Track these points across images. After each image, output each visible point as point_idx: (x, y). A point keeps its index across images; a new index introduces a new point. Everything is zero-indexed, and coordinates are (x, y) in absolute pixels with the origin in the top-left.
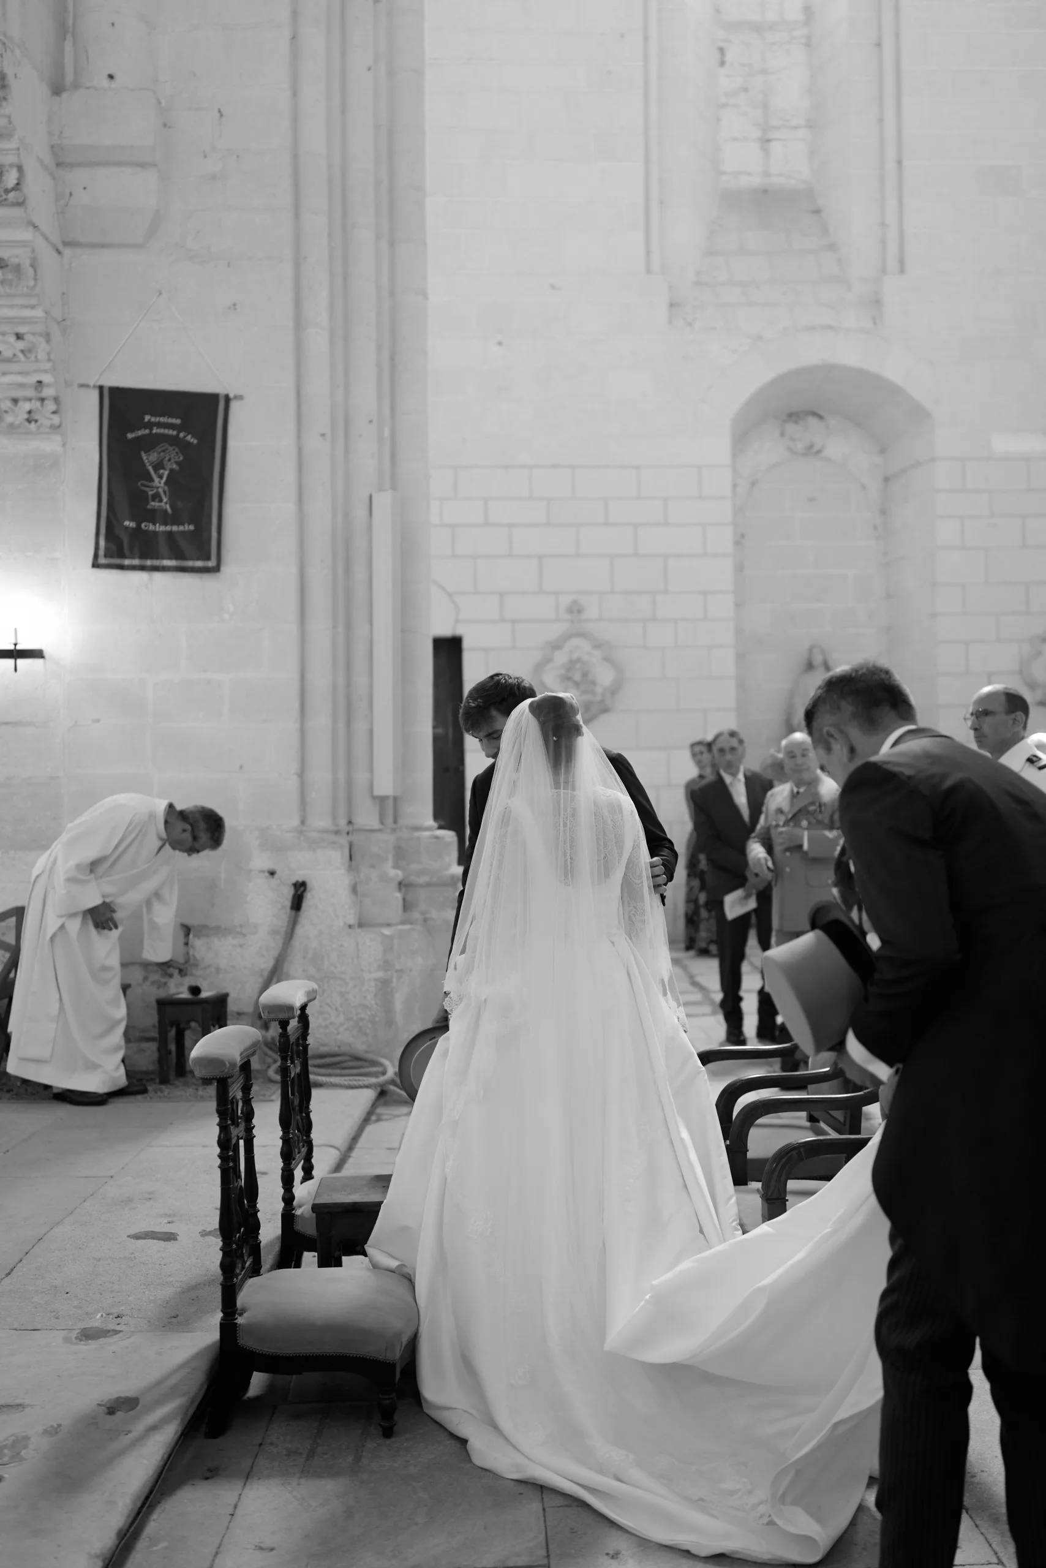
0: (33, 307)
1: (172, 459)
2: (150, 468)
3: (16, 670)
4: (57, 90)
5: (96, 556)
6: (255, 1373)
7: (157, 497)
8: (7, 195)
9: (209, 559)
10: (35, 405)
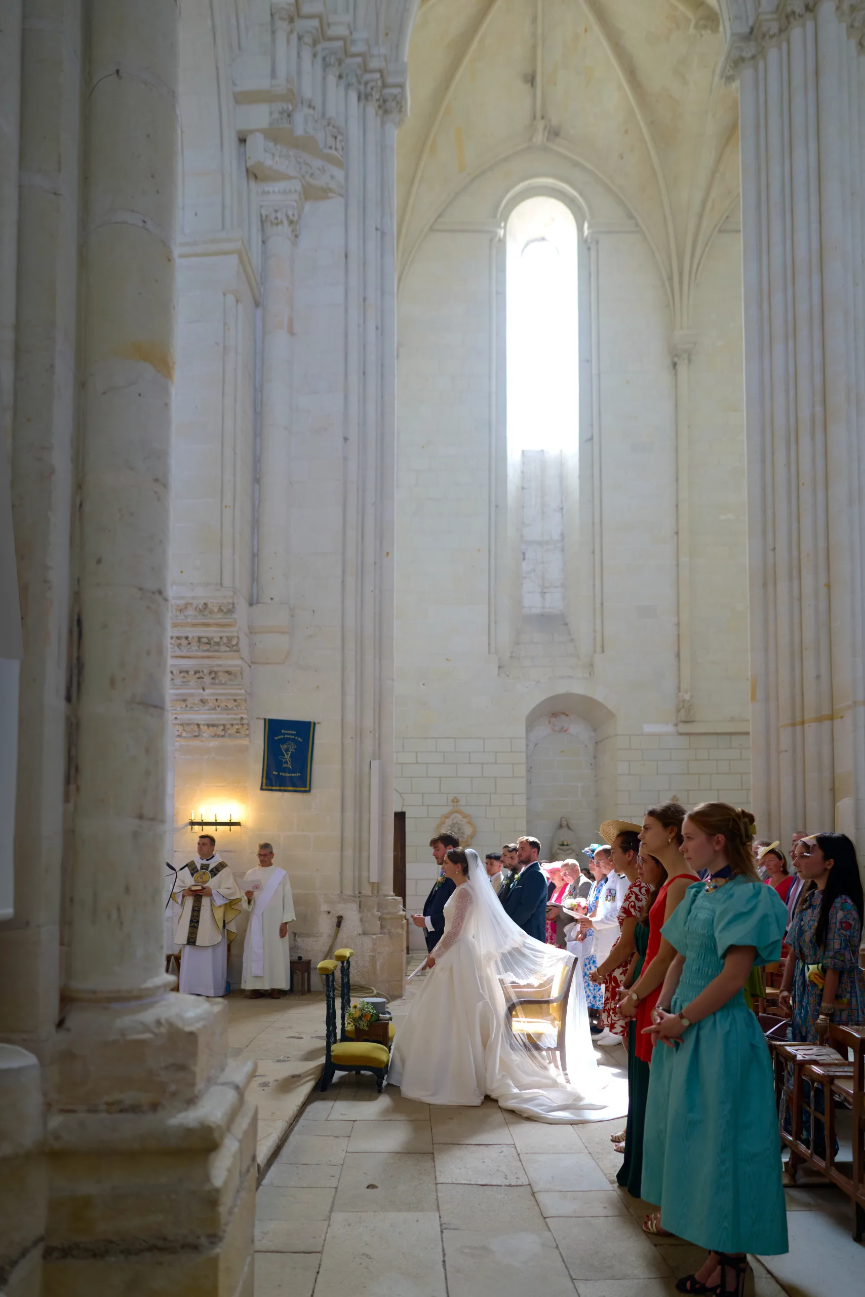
0: (240, 689)
1: (292, 747)
2: (284, 751)
3: (230, 831)
4: (251, 604)
5: (261, 786)
6: (336, 1071)
7: (286, 762)
8: (233, 647)
9: (306, 787)
10: (240, 726)
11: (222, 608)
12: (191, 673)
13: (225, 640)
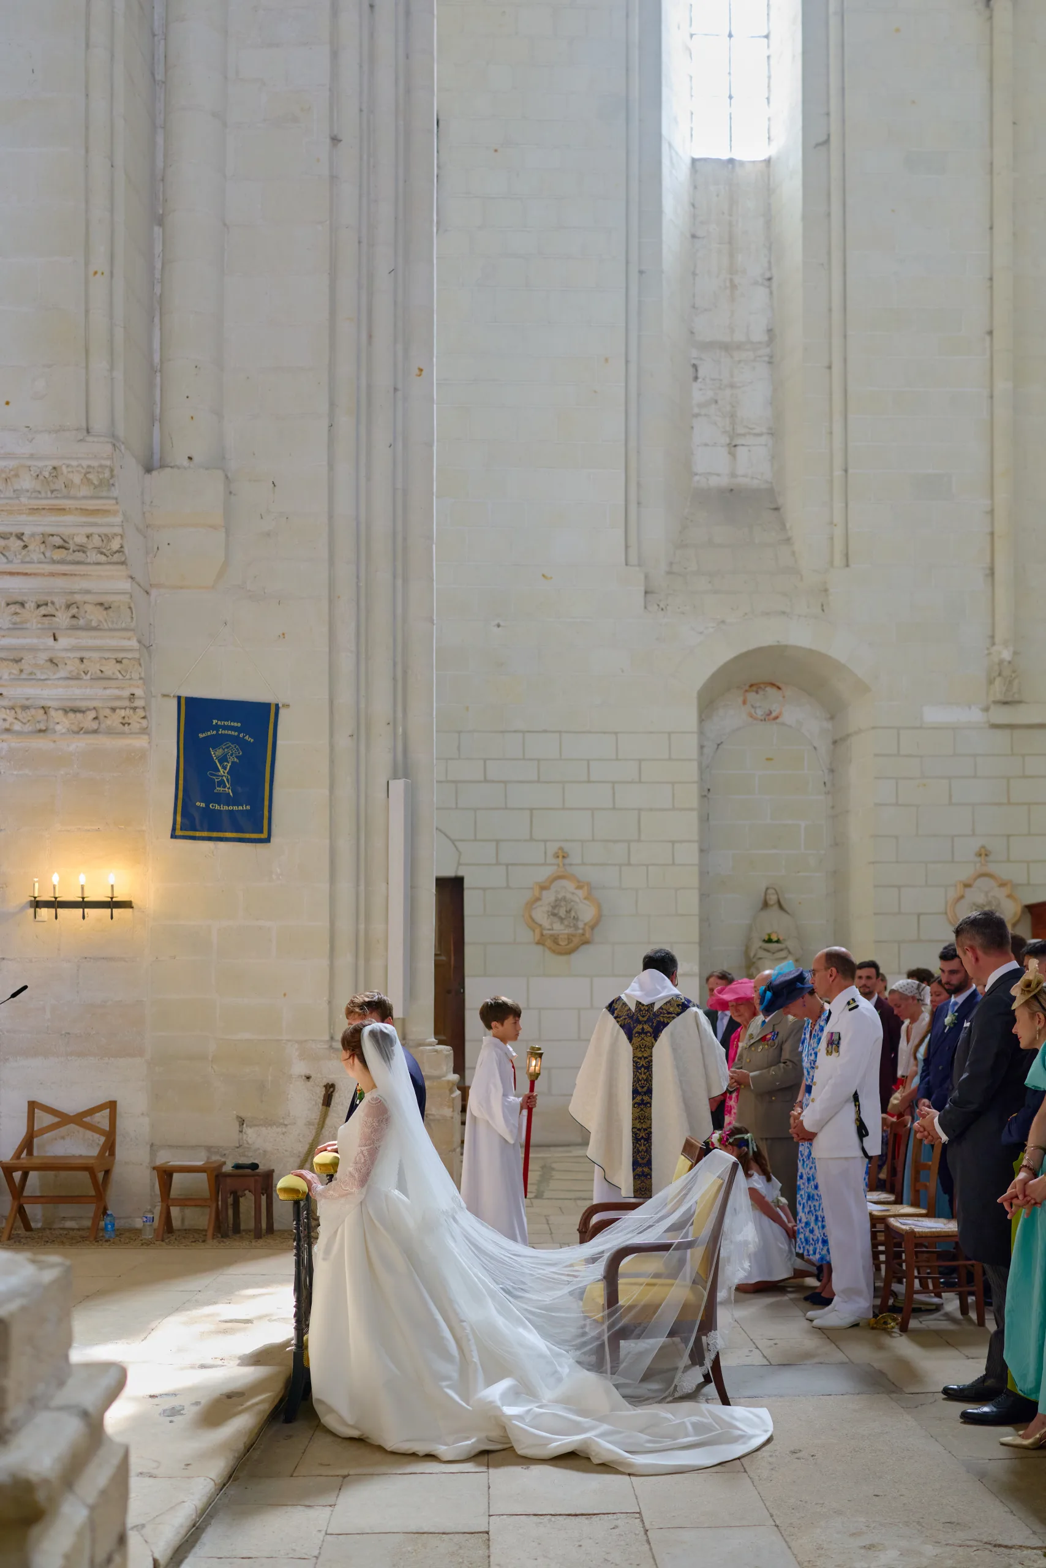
0: (129, 639)
1: (234, 754)
2: (217, 761)
3: (112, 918)
4: (149, 470)
5: (174, 829)
7: (221, 783)
8: (112, 556)
9: (262, 832)
10: (129, 712)
11: (90, 476)
12: (31, 605)
13: (96, 541)
